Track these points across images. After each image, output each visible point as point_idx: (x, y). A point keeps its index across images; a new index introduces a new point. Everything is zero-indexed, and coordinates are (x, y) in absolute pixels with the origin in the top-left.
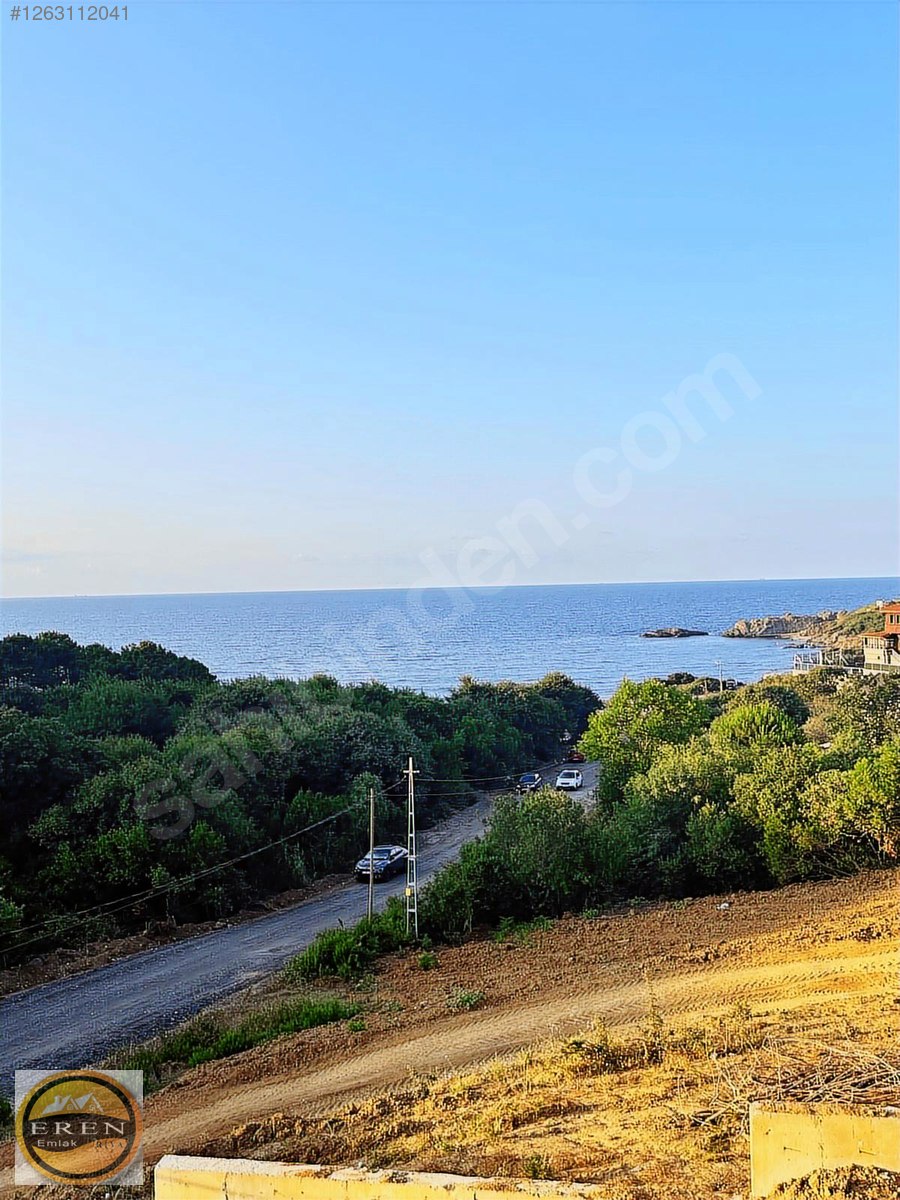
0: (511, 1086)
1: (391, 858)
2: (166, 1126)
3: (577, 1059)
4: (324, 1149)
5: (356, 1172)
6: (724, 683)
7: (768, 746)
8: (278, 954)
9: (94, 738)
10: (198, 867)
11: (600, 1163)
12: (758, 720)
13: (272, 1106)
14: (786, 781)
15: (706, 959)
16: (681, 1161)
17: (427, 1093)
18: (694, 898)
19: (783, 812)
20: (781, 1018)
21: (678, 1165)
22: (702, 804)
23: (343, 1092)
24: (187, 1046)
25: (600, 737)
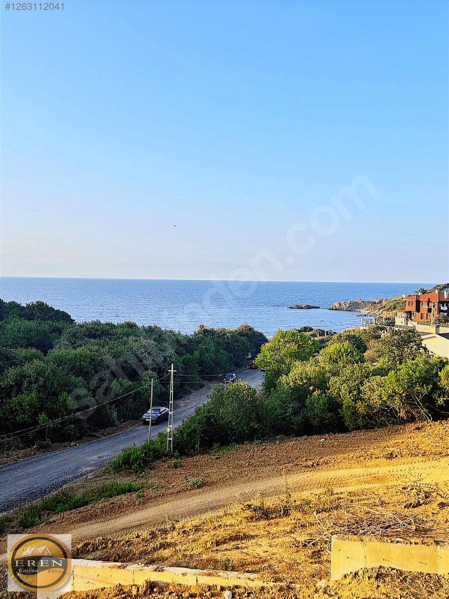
0: (216, 525)
1: (161, 413)
3: (249, 513)
4: (122, 555)
5: (138, 566)
6: (327, 332)
7: (347, 363)
8: (102, 459)
9: (11, 348)
10: (63, 415)
11: (258, 563)
12: (342, 350)
13: (97, 533)
14: (355, 381)
15: (313, 466)
16: (297, 563)
17: (174, 528)
18: (308, 436)
19: (353, 395)
20: (348, 495)
21: (296, 565)
22: (314, 390)
23: (132, 527)
24: (55, 503)
25: (266, 356)
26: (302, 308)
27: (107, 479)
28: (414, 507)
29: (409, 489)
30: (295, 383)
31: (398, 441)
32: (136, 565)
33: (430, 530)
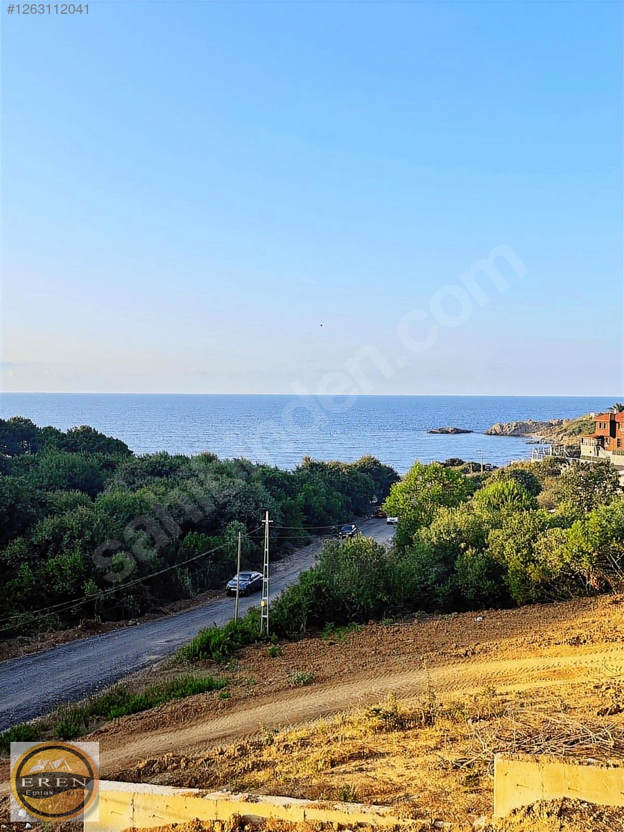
0: (331, 738)
1: (251, 580)
3: (376, 721)
4: (200, 778)
5: (223, 794)
6: (484, 466)
7: (513, 510)
8: (172, 644)
9: (47, 491)
11: (390, 792)
12: (506, 492)
13: (165, 748)
14: (525, 535)
15: (466, 655)
16: (445, 792)
17: (272, 741)
18: (459, 613)
19: (522, 556)
20: (516, 696)
21: (443, 794)
22: (466, 548)
23: (214, 739)
24: (107, 705)
25: (398, 501)
26: (447, 432)
27: (178, 672)
28: (611, 714)
29: (604, 688)
31: (586, 620)
32: (219, 793)
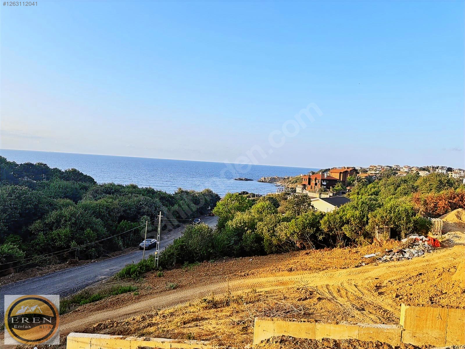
0: (184, 312)
1: (151, 242)
2: (71, 324)
3: (204, 304)
4: (123, 331)
5: (134, 338)
6: (257, 195)
7: (268, 214)
8: (112, 271)
9: (54, 199)
10: (87, 242)
11: (209, 335)
12: (265, 206)
13: (108, 318)
14: (272, 225)
15: (245, 275)
16: (233, 334)
17: (157, 314)
18: (243, 257)
19: (270, 233)
20: (265, 293)
21: (232, 335)
22: (247, 230)
23: (130, 314)
24: (80, 299)
25: (220, 209)
26: (242, 180)
27: (115, 283)
28: (303, 300)
29: (301, 289)
30: (236, 225)
31: (295, 261)
32: (132, 337)
33: (312, 314)
